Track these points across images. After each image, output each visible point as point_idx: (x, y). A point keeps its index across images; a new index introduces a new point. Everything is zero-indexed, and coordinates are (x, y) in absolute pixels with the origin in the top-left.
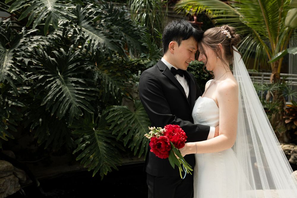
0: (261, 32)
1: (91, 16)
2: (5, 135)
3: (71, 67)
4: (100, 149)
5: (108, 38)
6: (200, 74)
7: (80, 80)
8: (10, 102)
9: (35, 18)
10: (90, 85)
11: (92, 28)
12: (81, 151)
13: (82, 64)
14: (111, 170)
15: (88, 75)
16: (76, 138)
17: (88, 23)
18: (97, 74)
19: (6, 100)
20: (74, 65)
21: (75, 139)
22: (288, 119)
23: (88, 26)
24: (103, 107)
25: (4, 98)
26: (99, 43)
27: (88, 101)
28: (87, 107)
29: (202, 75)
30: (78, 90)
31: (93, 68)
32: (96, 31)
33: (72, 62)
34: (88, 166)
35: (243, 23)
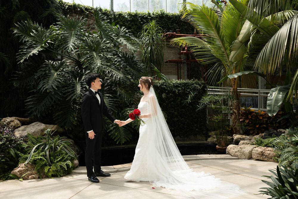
1: (115, 63)
2: (75, 122)
3: (106, 88)
4: (121, 131)
5: (124, 74)
6: (184, 89)
7: (110, 95)
8: (77, 106)
9: (93, 69)
10: (116, 97)
11: (116, 69)
12: (111, 131)
13: (111, 87)
14: (126, 141)
15: (115, 92)
17: (114, 66)
18: (119, 92)
19: (75, 106)
20: (108, 87)
21: (108, 125)
22: (242, 118)
23: (115, 68)
24: (122, 109)
25: (74, 105)
26: (120, 77)
27: (115, 106)
28: (114, 109)
29: (186, 90)
30: (109, 100)
31: (116, 89)
32: (118, 71)
33: (106, 86)
34: (115, 138)
35: (214, 55)
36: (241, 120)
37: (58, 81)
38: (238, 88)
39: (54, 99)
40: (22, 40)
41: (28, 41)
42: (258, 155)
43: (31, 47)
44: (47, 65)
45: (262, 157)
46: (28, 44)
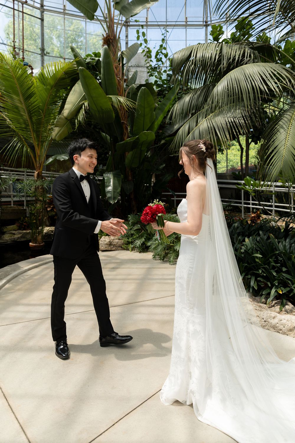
0: (26, 136)
22: (50, 207)
35: (10, 127)
36: (49, 209)
38: (43, 172)
42: (106, 246)
45: (110, 247)
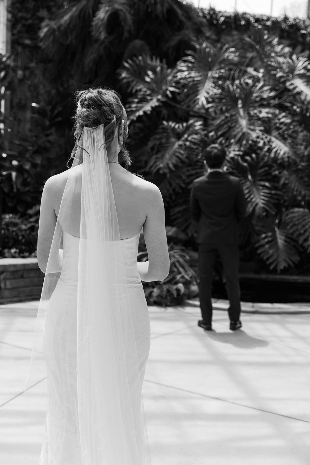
1: (281, 126)
3: (260, 171)
4: (279, 247)
5: (292, 148)
10: (276, 188)
11: (280, 138)
12: (263, 246)
13: (270, 169)
14: (287, 266)
15: (274, 179)
16: (259, 235)
17: (278, 132)
18: (284, 178)
20: (263, 170)
23: (278, 135)
26: (284, 153)
27: (272, 203)
28: (270, 207)
31: (280, 173)
32: (283, 141)
33: (262, 167)
34: (268, 259)
37: (178, 157)
39: (174, 185)
40: (133, 88)
41: (140, 90)
43: (144, 100)
44: (165, 129)
46: (140, 95)
